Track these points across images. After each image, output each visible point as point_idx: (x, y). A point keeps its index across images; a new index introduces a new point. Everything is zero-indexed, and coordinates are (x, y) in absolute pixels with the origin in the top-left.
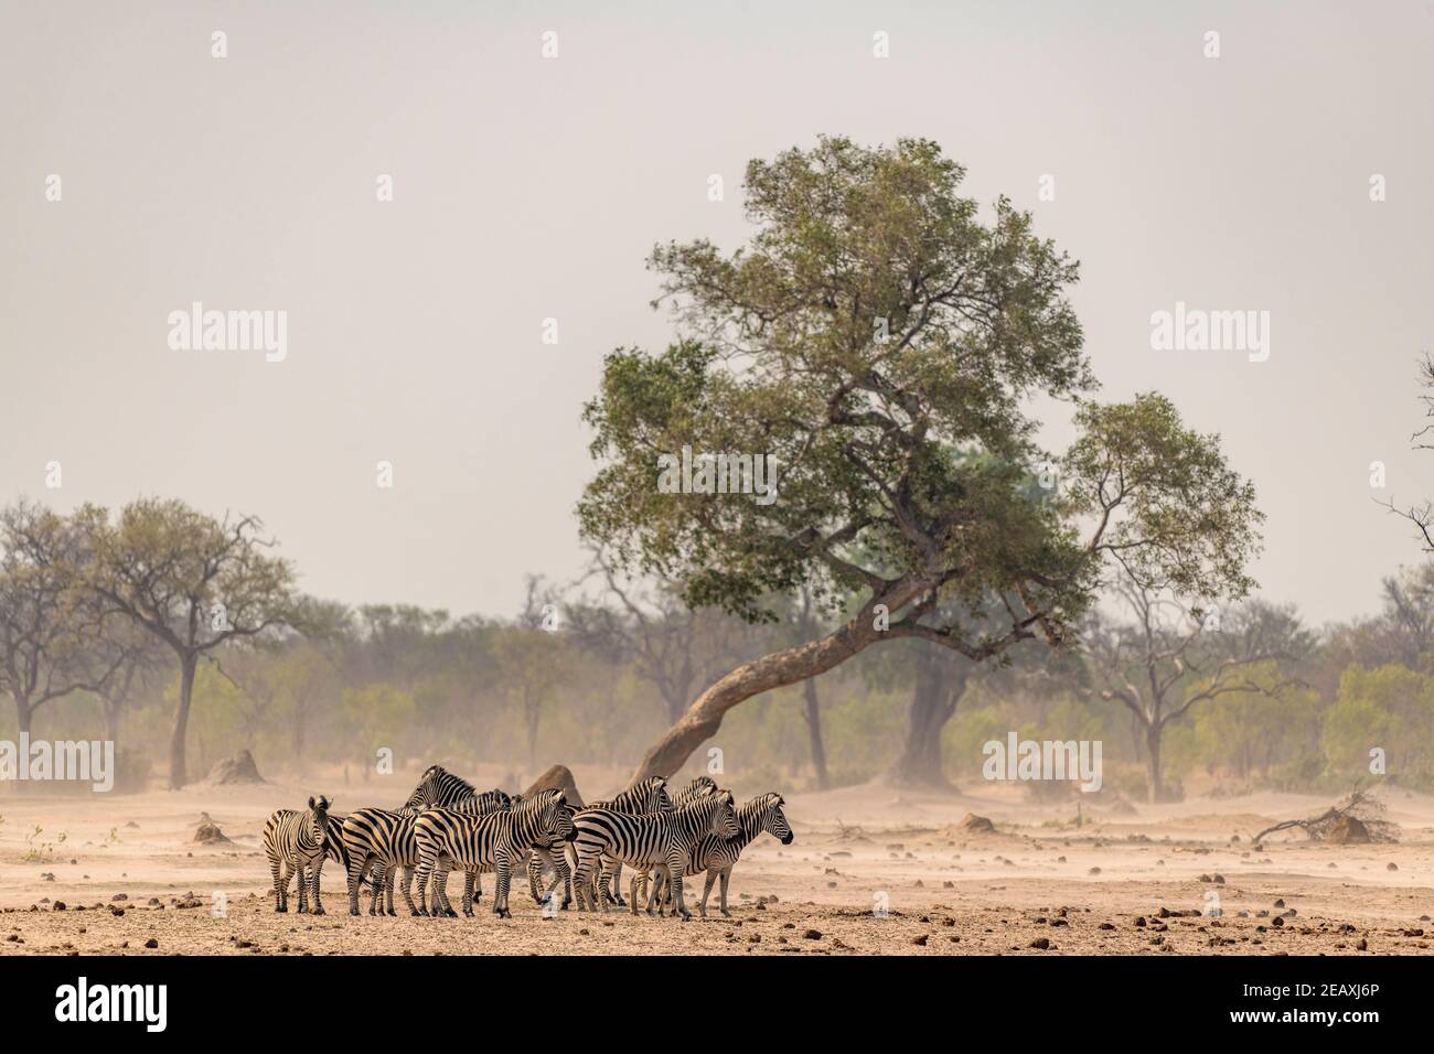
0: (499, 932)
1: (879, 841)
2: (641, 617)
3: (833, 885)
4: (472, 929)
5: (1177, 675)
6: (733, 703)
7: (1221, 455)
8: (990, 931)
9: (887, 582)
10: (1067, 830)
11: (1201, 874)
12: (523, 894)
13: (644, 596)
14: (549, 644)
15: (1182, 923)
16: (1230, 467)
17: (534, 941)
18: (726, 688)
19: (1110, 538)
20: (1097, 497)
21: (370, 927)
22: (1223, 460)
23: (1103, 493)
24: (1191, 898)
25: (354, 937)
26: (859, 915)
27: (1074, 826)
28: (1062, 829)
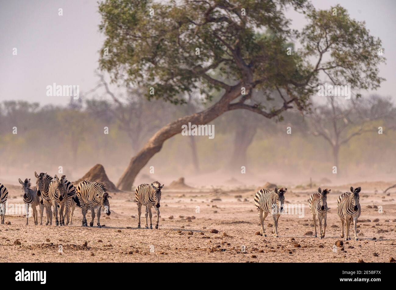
0: (84, 231)
1: (231, 194)
2: (120, 104)
3: (216, 212)
4: (73, 230)
5: (345, 125)
6: (168, 137)
7: (367, 28)
8: (288, 229)
9: (231, 87)
10: (307, 189)
11: (367, 205)
12: (89, 216)
13: (121, 95)
14: (83, 116)
15: (364, 225)
16: (370, 34)
17: (99, 235)
18: (164, 131)
19: (323, 65)
20: (317, 49)
21: (31, 229)
22: (368, 31)
23: (319, 47)
24: (366, 215)
25: (25, 234)
26: (232, 223)
27: (309, 187)
28: (304, 188)
